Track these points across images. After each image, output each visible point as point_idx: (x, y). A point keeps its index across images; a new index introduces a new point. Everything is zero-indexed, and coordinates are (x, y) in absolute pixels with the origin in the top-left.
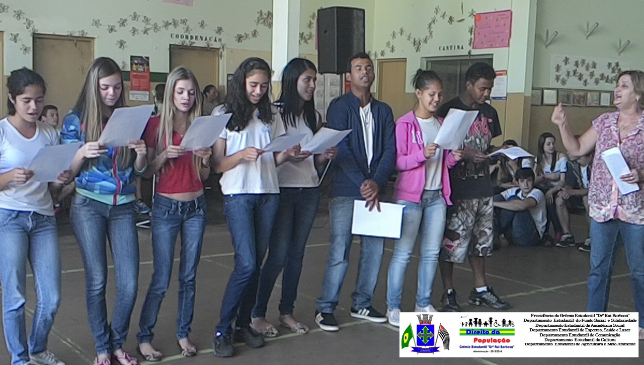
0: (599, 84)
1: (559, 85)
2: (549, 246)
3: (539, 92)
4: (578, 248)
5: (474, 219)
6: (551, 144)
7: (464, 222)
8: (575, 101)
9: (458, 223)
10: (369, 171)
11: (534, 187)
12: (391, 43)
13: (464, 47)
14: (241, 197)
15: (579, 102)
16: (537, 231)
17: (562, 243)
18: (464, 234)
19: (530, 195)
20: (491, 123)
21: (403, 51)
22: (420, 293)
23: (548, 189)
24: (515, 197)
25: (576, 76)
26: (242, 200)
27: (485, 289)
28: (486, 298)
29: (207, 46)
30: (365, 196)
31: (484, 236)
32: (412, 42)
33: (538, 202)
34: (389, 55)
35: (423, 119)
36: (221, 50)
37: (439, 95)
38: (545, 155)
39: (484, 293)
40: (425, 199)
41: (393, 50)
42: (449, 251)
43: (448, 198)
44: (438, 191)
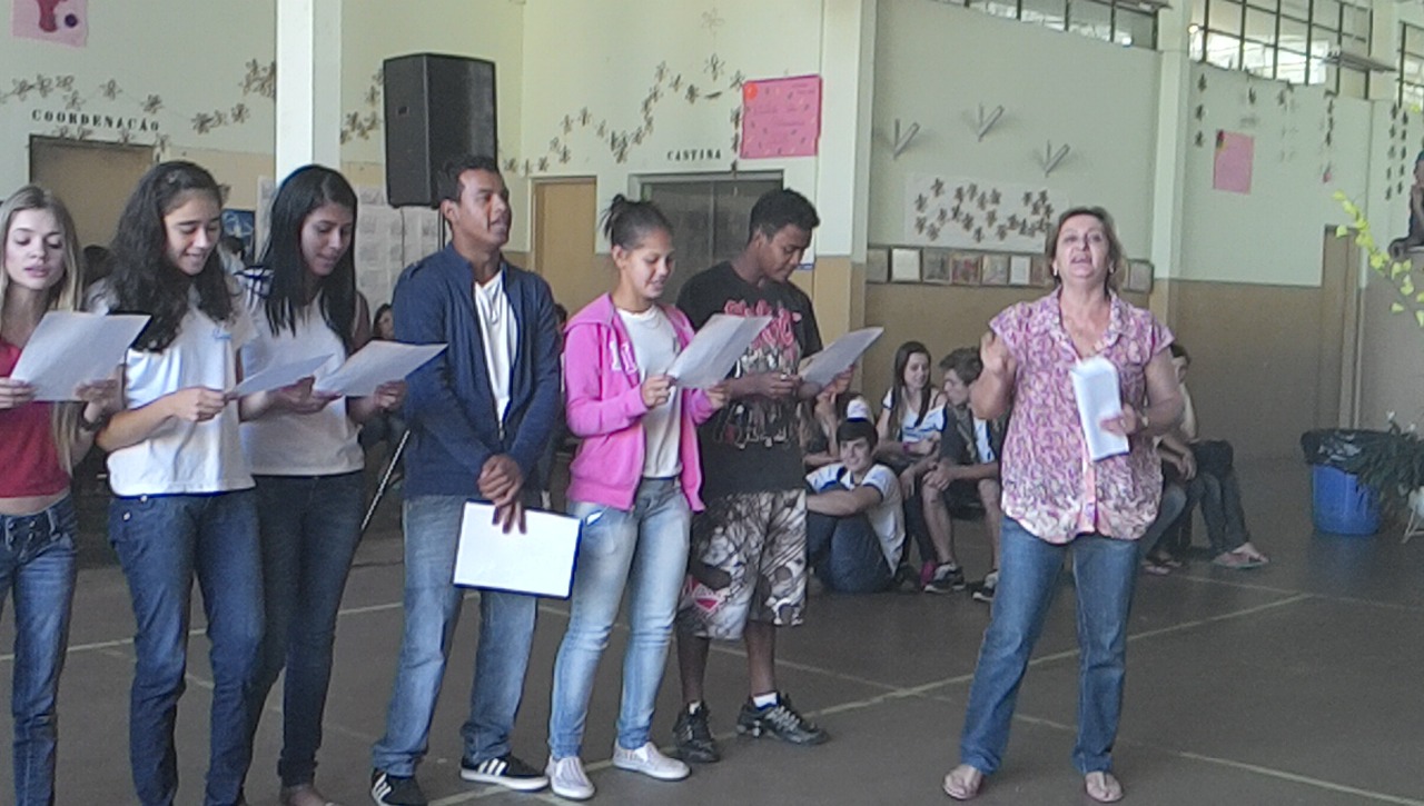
0: (1007, 238)
1: (923, 239)
2: (911, 592)
3: (883, 254)
4: (972, 594)
5: (762, 538)
6: (920, 368)
7: (741, 545)
8: (959, 273)
9: (726, 548)
10: (502, 434)
11: (878, 461)
12: (561, 141)
13: (722, 154)
14: (169, 500)
15: (966, 276)
16: (885, 559)
17: (938, 583)
18: (739, 575)
19: (868, 479)
20: (799, 322)
21: (587, 160)
22: (626, 716)
23: (905, 467)
24: (835, 485)
25: (958, 221)
26: (171, 511)
27: (771, 698)
28: (775, 721)
29: (122, 141)
30: (489, 496)
31: (785, 579)
32: (607, 141)
33: (885, 494)
34: (556, 169)
35: (634, 312)
36: (158, 150)
37: (668, 261)
38: (907, 391)
39: (770, 709)
40: (645, 499)
41: (565, 157)
42: (705, 615)
43: (694, 494)
44: (671, 479)
